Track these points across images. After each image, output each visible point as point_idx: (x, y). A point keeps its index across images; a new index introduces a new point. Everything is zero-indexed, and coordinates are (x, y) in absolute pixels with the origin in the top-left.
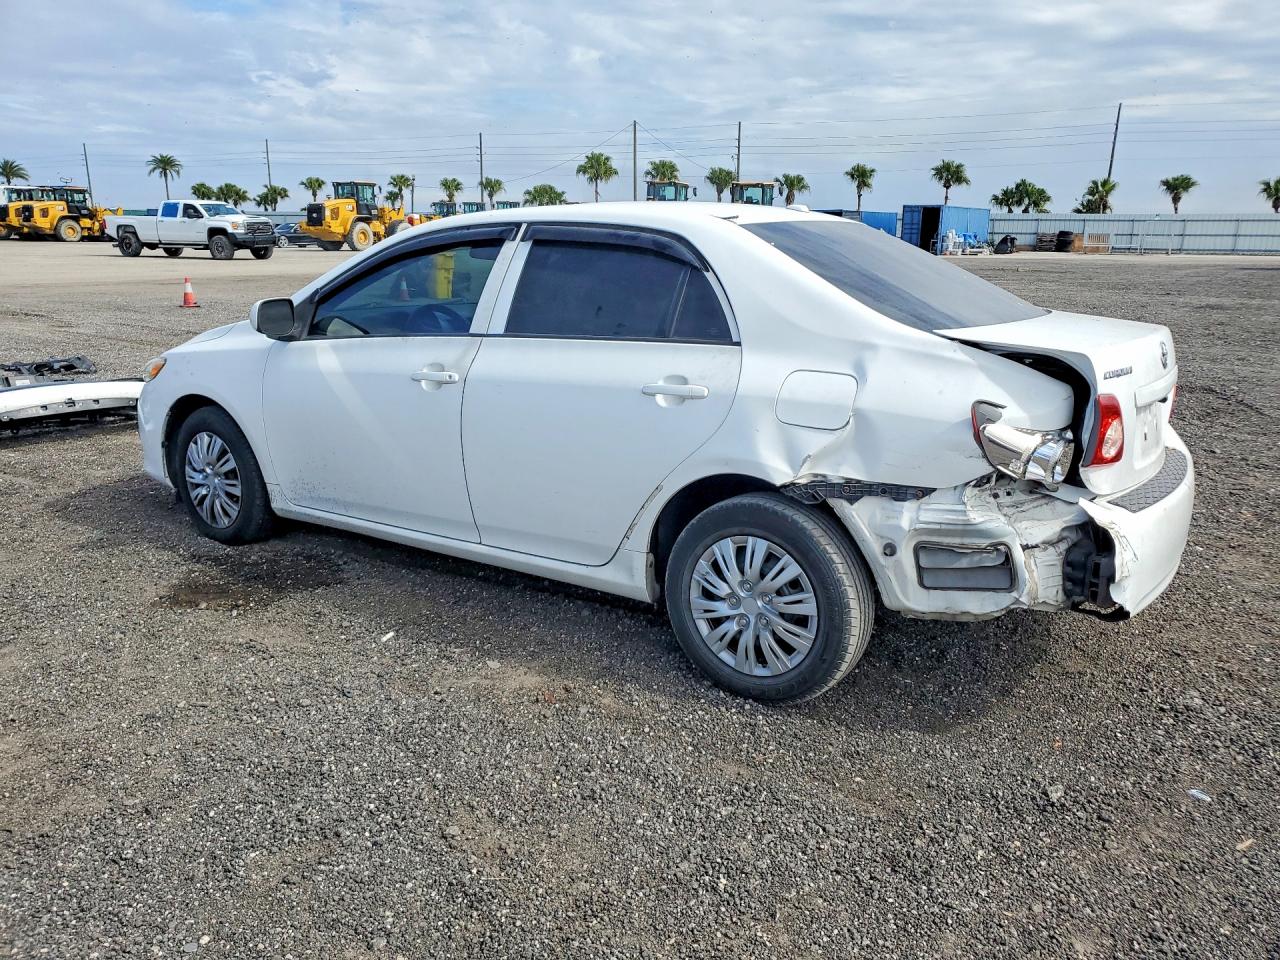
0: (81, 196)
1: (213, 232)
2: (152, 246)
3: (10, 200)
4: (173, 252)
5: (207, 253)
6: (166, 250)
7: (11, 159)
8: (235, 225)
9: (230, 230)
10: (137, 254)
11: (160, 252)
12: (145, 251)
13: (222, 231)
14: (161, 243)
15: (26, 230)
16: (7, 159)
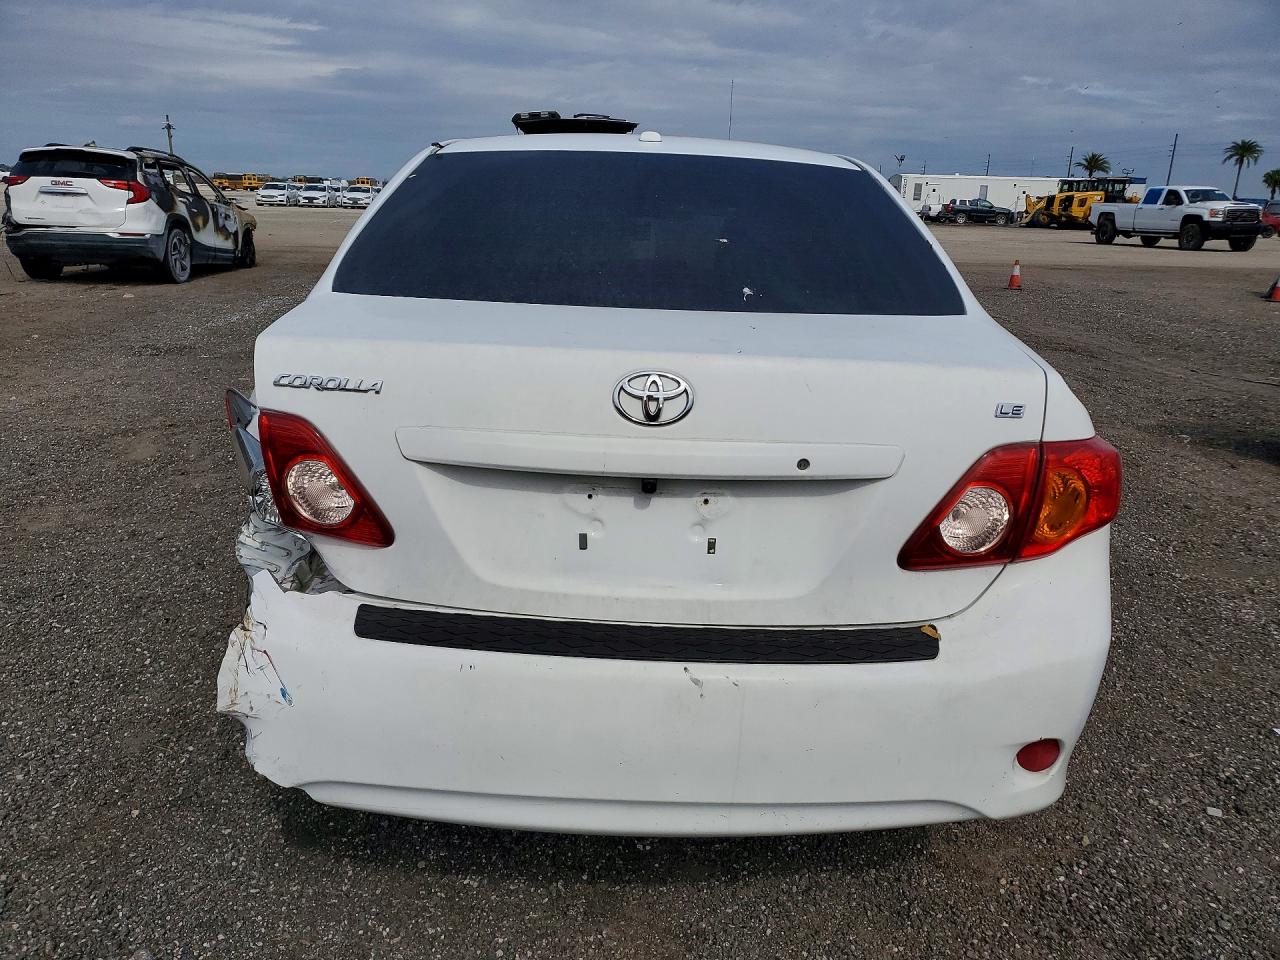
0: (1122, 185)
1: (1189, 219)
2: (1127, 234)
3: (1061, 191)
4: (1150, 240)
5: (1175, 243)
6: (1143, 239)
7: (1097, 152)
8: (1214, 213)
9: (1206, 218)
10: (1109, 242)
11: (1137, 240)
12: (1120, 239)
13: (1197, 218)
14: (1134, 231)
15: (1063, 219)
16: (1095, 153)
